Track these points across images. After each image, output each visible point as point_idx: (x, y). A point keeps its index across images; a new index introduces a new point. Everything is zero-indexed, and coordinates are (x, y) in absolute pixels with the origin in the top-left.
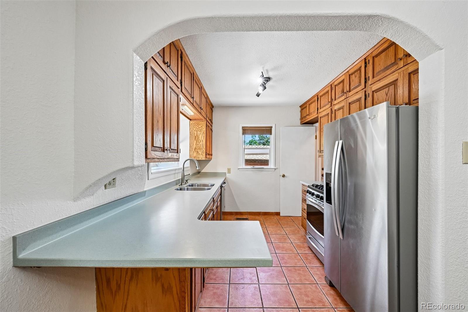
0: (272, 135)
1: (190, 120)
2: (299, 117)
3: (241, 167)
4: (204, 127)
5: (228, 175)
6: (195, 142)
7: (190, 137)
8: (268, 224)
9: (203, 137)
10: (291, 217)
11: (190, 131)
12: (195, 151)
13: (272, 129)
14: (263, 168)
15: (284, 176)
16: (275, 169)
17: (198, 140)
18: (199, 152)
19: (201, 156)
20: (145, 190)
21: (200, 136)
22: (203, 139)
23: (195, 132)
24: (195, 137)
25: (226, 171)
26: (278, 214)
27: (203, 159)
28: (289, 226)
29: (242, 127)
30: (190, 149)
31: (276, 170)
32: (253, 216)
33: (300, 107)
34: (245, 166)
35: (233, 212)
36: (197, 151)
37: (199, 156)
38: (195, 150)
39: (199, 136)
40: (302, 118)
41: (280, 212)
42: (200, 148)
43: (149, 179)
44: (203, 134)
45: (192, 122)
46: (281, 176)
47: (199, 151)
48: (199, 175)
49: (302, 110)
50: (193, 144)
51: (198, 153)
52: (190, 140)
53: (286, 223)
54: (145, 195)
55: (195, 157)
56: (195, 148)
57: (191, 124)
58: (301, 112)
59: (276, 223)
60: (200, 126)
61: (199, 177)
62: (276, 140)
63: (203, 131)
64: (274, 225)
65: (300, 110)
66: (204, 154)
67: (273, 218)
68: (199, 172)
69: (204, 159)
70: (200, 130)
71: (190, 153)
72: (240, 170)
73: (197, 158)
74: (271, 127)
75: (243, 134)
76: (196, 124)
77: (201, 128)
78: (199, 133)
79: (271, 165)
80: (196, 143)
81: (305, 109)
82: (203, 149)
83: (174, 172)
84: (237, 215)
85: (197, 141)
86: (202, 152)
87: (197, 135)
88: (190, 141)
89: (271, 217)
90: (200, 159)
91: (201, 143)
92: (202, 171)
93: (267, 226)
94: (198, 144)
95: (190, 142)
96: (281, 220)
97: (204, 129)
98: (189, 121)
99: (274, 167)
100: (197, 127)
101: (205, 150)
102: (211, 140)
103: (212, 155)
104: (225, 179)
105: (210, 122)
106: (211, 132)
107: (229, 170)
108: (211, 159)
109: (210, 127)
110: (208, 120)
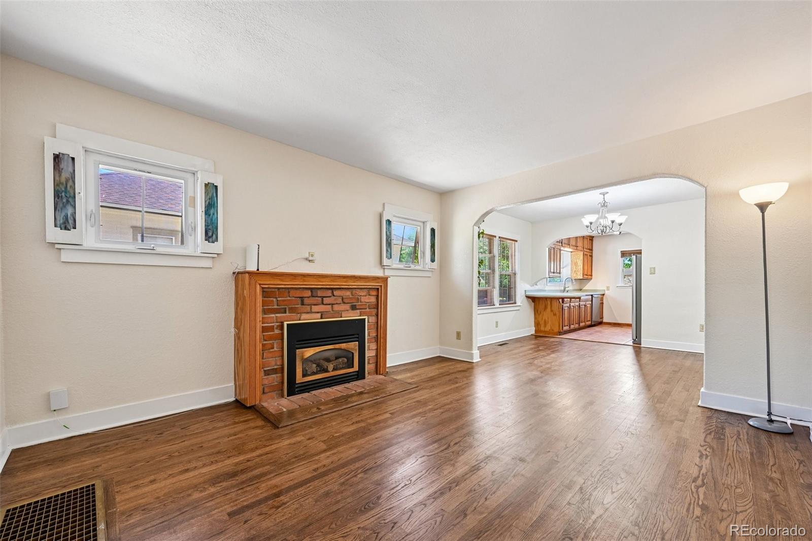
3: (620, 285)
4: (582, 256)
5: (607, 293)
7: (571, 264)
11: (571, 260)
18: (578, 274)
22: (581, 265)
23: (574, 260)
25: (605, 288)
29: (621, 251)
30: (571, 272)
35: (611, 323)
36: (576, 273)
37: (578, 276)
39: (578, 262)
42: (578, 270)
44: (581, 261)
45: (573, 253)
48: (580, 292)
50: (574, 267)
56: (575, 271)
57: (574, 256)
60: (578, 256)
63: (581, 259)
66: (582, 274)
68: (581, 289)
69: (581, 278)
70: (579, 258)
72: (617, 288)
73: (576, 278)
76: (576, 255)
78: (578, 260)
85: (576, 266)
86: (580, 273)
87: (576, 262)
88: (571, 266)
90: (578, 279)
91: (579, 267)
92: (583, 289)
94: (577, 268)
98: (570, 253)
100: (576, 257)
101: (582, 271)
102: (590, 263)
103: (591, 275)
104: (604, 295)
105: (588, 251)
106: (590, 258)
107: (608, 288)
108: (592, 279)
109: (589, 254)
110: (586, 250)
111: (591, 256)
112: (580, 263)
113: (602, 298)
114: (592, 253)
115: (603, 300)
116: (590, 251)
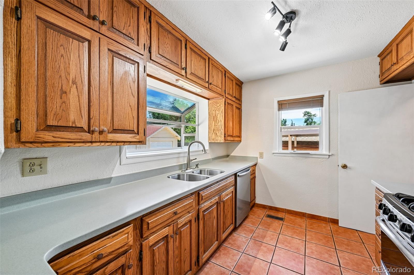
0: (324, 107)
1: (209, 99)
2: (378, 72)
3: (277, 152)
4: (223, 106)
5: (260, 161)
6: (214, 122)
7: (209, 118)
8: (311, 236)
9: (221, 117)
10: (359, 232)
11: (209, 112)
12: (213, 133)
13: (324, 98)
14: (308, 154)
15: (345, 167)
16: (329, 155)
17: (217, 120)
18: (218, 134)
19: (220, 138)
20: (113, 176)
21: (219, 117)
22: (221, 119)
23: (214, 112)
24: (214, 117)
25: (258, 156)
26: (335, 222)
27: (221, 141)
28: (351, 250)
29: (278, 101)
30: (209, 131)
31: (331, 157)
32: (292, 216)
33: (379, 56)
34: (283, 149)
35: (266, 205)
36: (216, 133)
37: (218, 138)
38: (213, 131)
39: (217, 116)
40: (382, 73)
41: (338, 220)
42: (218, 129)
43: (121, 164)
44: (222, 114)
45: (211, 101)
46: (340, 166)
47: (217, 132)
48: (228, 159)
49: (382, 60)
50: (212, 125)
51: (216, 134)
52: (209, 120)
53: (346, 243)
54: (110, 182)
55: (214, 139)
56: (214, 130)
57: (210, 104)
58: (381, 64)
59: (326, 237)
60: (218, 105)
61: (227, 161)
62: (331, 114)
63: (222, 110)
64: (322, 240)
65: (379, 61)
66: (223, 136)
67: (325, 227)
68: (228, 156)
69: (223, 142)
70: (218, 109)
71: (209, 135)
72: (274, 154)
73: (215, 141)
74: (322, 97)
75: (279, 110)
76: (215, 103)
77: (219, 107)
78: (217, 112)
79: (323, 149)
80: (215, 124)
81: (388, 57)
82: (222, 130)
83: (177, 156)
84: (271, 211)
85: (215, 122)
86: (220, 134)
87: (215, 115)
88: (209, 122)
89: (320, 225)
90: (218, 142)
91: (219, 124)
92: (231, 155)
93: (309, 239)
94: (217, 125)
95: (209, 124)
96: (338, 235)
97: (222, 108)
98: (207, 100)
99: (328, 153)
100: (216, 107)
101: (223, 132)
102: (238, 120)
103: (240, 136)
104: (255, 165)
105: (234, 99)
106: (237, 110)
107: (261, 155)
108: (240, 141)
109: (235, 105)
110: (230, 97)
111: (240, 109)
112: (221, 118)
113: (254, 170)
114: (241, 105)
115: (255, 173)
116: (237, 101)
